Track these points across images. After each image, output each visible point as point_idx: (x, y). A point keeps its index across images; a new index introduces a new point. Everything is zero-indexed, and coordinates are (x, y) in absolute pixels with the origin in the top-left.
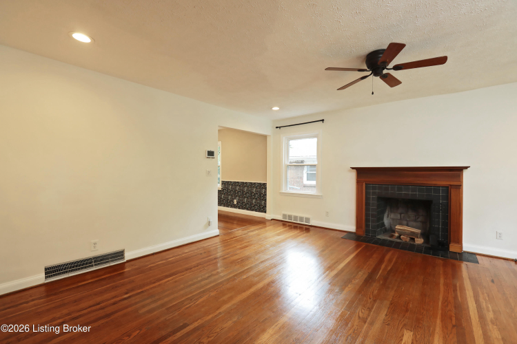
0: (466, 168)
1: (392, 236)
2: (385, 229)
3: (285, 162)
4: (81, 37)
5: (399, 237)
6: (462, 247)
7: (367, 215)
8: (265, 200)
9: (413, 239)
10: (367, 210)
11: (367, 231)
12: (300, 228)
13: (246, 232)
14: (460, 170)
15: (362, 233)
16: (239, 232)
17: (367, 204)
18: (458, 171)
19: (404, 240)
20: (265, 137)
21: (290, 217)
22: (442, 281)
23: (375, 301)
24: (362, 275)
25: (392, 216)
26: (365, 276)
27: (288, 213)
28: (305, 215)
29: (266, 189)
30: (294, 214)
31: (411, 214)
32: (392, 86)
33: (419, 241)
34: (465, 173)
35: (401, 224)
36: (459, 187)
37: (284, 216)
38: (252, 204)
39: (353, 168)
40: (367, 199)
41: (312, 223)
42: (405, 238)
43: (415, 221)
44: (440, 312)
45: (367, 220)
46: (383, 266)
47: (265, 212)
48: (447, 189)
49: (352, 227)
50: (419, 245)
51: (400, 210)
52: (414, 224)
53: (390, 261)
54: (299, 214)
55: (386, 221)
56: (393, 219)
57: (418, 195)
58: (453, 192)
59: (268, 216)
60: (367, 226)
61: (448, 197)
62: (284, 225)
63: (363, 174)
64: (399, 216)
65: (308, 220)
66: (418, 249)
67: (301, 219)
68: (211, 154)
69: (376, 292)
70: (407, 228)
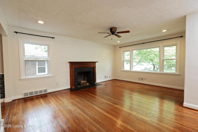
0: (97, 62)
1: (81, 85)
6: (96, 82)
10: (75, 78)
21: (31, 93)
28: (43, 89)
34: (96, 63)
37: (26, 94)
42: (85, 85)
45: (75, 82)
50: (88, 85)
59: (7, 100)
65: (46, 91)
67: (41, 91)
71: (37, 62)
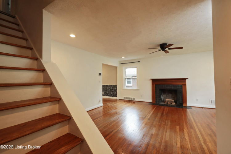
0: (187, 79)
1: (165, 103)
2: (162, 100)
3: (124, 77)
4: (72, 36)
5: (167, 103)
6: (187, 105)
7: (156, 96)
8: (117, 92)
9: (171, 103)
10: (156, 94)
11: (156, 101)
12: (131, 102)
13: (112, 104)
14: (185, 79)
15: (154, 102)
16: (110, 104)
17: (156, 92)
18: (185, 80)
19: (169, 104)
20: (116, 67)
21: (127, 98)
22: (183, 114)
23: (166, 120)
24: (159, 115)
25: (164, 96)
26: (160, 115)
27: (126, 97)
28: (133, 97)
29: (117, 87)
30: (128, 97)
31: (170, 95)
32: (166, 53)
33: (174, 104)
35: (167, 98)
36: (185, 85)
37: (125, 98)
38: (110, 94)
39: (151, 79)
40: (156, 90)
41: (136, 100)
42: (169, 103)
43: (171, 97)
44: (184, 121)
45: (156, 98)
46: (165, 111)
47: (117, 97)
48: (182, 86)
49: (151, 101)
50: (173, 105)
51: (166, 94)
52: (171, 98)
53: (166, 110)
54: (130, 97)
55: (162, 98)
56: (164, 97)
57: (173, 88)
58: (184, 87)
59: (118, 98)
60: (156, 99)
61: (182, 88)
62: (124, 101)
63: (154, 81)
64: (166, 96)
65: (134, 99)
66: (174, 106)
67: (131, 98)
68: (100, 74)
69: (165, 118)
70: (169, 100)
71: (132, 79)
